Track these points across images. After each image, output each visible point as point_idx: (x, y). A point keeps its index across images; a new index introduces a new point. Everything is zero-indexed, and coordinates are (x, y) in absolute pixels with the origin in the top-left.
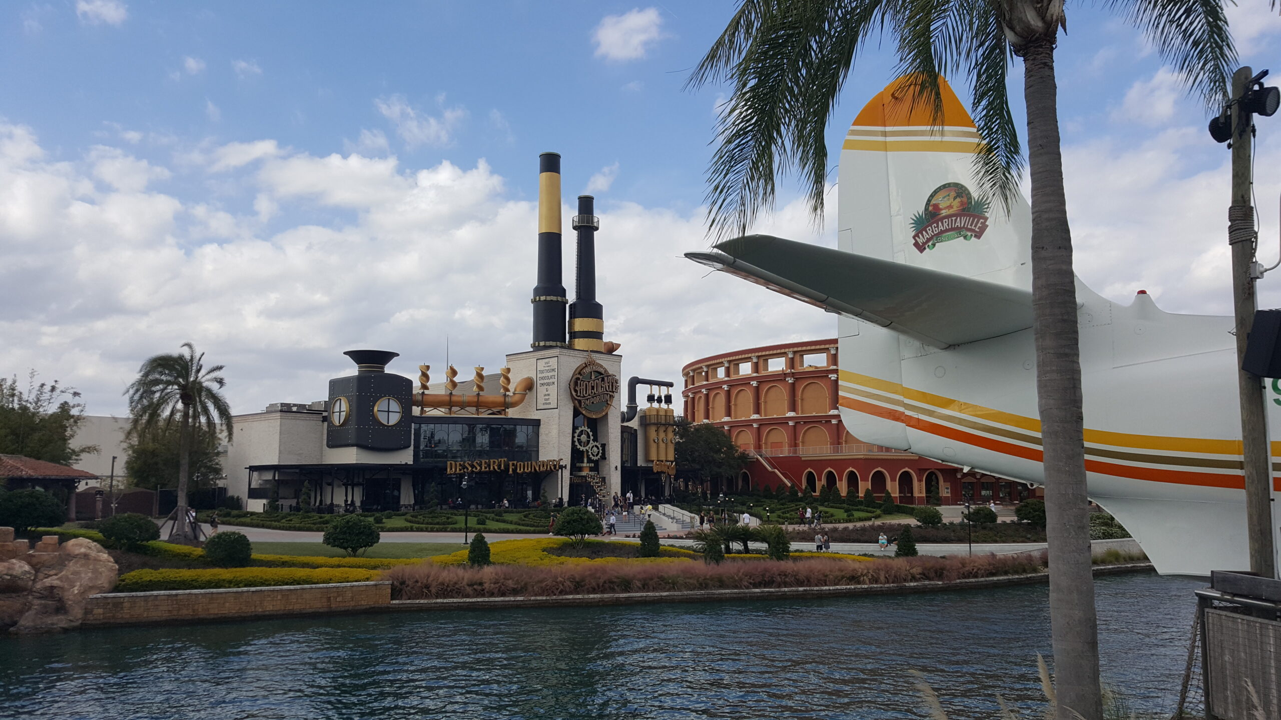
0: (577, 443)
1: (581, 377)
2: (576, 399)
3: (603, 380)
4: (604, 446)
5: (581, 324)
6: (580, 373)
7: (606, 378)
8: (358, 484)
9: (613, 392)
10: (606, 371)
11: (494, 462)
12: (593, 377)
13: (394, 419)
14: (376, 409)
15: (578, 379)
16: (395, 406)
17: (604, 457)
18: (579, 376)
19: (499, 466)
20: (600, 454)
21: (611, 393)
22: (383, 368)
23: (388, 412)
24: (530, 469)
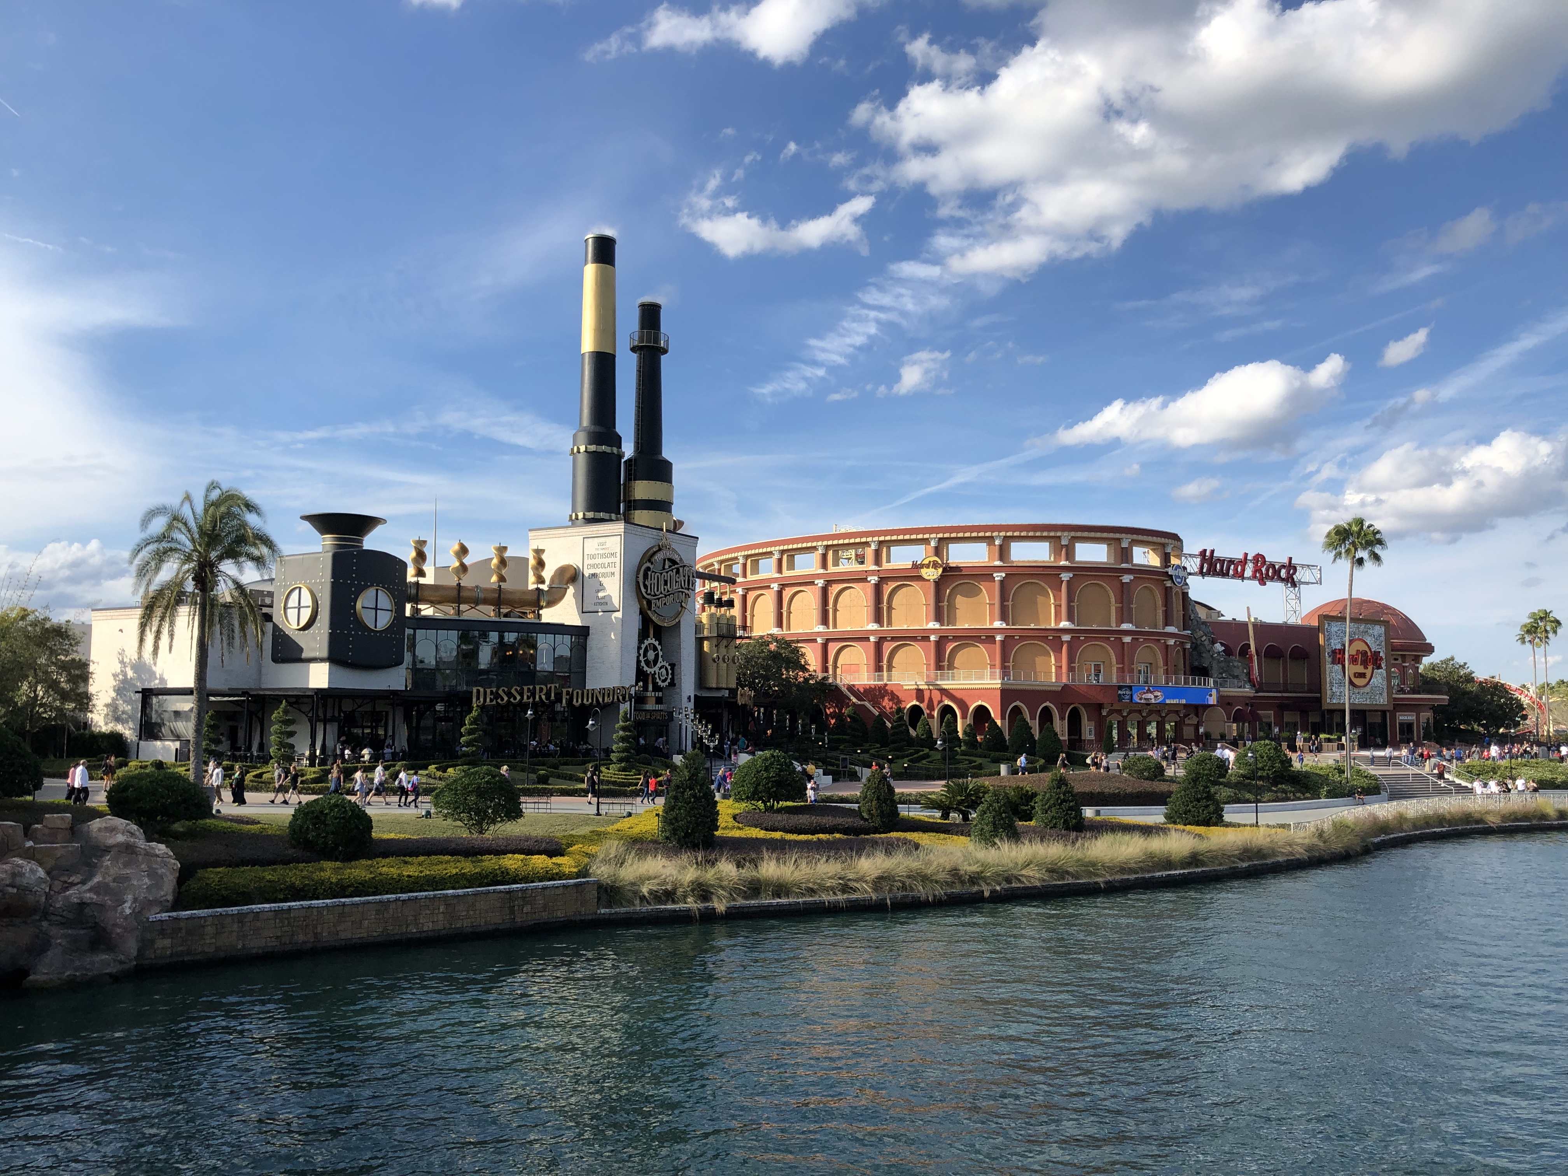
0: (643, 664)
1: (652, 567)
2: (644, 597)
3: (678, 572)
4: (673, 666)
5: (642, 490)
6: (649, 561)
7: (681, 569)
8: (333, 719)
9: (688, 589)
10: (681, 559)
11: (541, 690)
12: (667, 567)
13: (384, 620)
14: (359, 605)
15: (648, 569)
16: (385, 601)
17: (672, 684)
18: (648, 564)
19: (548, 695)
20: (669, 680)
21: (686, 591)
22: (361, 541)
23: (376, 609)
24: (590, 700)
